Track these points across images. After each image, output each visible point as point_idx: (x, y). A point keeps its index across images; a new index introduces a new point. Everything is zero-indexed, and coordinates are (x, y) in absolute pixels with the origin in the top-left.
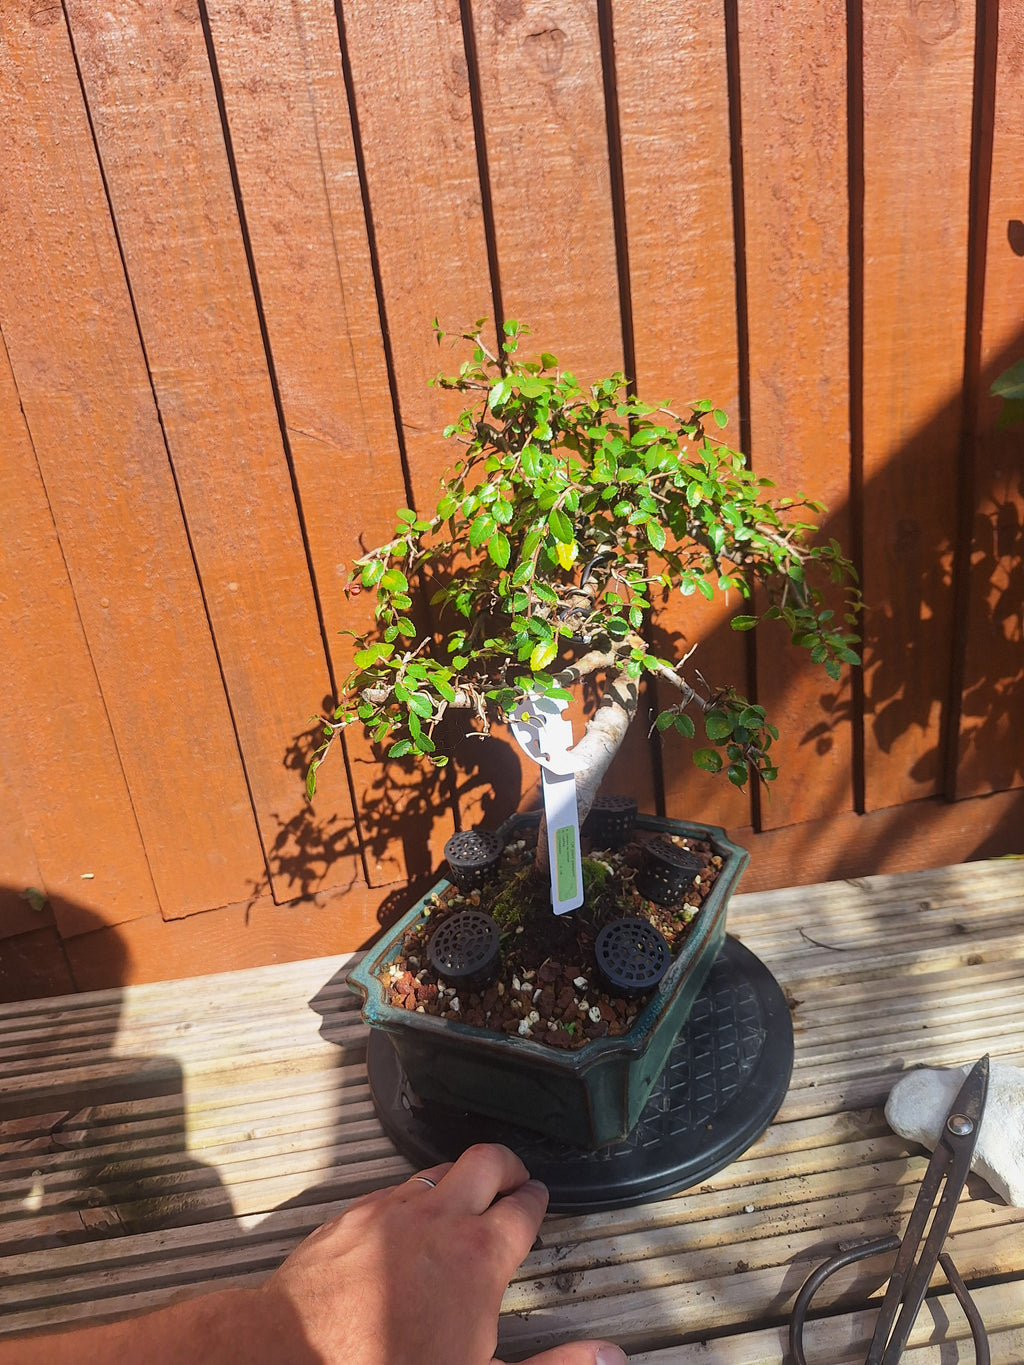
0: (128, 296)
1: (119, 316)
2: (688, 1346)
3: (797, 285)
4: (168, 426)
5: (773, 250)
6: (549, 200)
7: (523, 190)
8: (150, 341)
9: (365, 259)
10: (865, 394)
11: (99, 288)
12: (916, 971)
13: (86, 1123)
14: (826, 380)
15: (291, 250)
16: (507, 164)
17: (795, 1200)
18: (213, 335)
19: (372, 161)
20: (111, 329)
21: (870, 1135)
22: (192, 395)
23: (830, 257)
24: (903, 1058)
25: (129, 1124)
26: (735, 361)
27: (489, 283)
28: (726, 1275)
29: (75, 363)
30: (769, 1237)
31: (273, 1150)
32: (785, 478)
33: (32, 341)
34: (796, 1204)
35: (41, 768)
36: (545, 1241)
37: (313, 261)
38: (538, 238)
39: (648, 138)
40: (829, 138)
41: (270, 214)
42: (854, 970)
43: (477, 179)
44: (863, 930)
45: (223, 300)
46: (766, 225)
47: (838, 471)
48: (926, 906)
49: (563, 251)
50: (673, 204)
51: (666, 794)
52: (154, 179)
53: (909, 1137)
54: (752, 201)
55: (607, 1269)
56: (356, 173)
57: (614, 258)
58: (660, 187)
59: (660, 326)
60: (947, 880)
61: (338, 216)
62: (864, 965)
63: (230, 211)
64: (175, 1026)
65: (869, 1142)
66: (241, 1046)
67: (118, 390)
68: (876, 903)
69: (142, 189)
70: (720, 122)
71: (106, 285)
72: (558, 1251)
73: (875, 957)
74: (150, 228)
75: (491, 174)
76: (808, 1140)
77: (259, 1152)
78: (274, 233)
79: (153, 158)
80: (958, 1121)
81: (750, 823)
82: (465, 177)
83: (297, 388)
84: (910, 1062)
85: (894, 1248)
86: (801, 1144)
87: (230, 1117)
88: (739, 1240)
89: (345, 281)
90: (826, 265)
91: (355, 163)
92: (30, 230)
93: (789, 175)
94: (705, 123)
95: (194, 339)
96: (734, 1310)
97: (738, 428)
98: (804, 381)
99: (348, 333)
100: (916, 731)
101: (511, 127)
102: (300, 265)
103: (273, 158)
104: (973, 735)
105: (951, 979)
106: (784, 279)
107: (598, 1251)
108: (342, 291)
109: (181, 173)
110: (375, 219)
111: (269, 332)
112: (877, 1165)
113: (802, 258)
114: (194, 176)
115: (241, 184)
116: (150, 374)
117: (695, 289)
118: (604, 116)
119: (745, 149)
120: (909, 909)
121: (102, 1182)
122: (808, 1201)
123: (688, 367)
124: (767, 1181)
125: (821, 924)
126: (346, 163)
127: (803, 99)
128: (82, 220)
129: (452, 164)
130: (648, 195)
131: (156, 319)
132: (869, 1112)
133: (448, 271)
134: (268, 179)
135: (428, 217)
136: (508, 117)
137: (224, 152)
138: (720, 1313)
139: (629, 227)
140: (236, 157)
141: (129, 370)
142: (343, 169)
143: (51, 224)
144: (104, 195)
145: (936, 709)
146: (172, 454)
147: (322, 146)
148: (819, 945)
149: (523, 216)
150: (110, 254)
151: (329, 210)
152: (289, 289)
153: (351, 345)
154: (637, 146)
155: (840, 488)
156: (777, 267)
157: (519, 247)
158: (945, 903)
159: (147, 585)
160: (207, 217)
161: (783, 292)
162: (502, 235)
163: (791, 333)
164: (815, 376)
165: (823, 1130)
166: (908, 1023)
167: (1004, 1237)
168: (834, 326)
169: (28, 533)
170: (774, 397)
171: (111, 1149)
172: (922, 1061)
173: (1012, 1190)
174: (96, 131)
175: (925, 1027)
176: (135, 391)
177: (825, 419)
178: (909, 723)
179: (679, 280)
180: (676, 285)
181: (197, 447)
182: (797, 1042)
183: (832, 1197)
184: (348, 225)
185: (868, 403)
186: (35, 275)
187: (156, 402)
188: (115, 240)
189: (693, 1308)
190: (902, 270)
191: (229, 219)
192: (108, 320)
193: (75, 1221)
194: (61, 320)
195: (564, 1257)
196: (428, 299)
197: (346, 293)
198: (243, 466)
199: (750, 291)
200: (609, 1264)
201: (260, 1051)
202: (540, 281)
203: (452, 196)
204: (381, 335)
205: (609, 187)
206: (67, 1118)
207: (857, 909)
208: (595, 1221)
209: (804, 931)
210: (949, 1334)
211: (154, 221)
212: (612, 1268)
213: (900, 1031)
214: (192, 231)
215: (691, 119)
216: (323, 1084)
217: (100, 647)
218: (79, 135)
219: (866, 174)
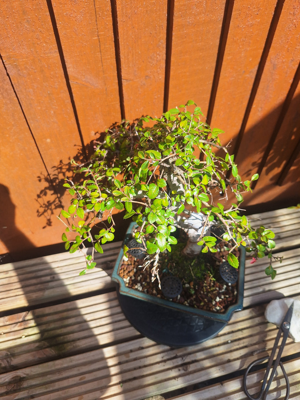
24: (265, 287)
28: (225, 363)
36: (178, 355)
45: (34, 16)
55: (196, 363)
59: (238, 37)
60: (275, 216)
72: (182, 358)
76: (243, 318)
100: (276, 169)
107: (193, 358)
112: (260, 326)
117: (257, 20)
124: (233, 332)
145: (284, 163)
158: (275, 226)
170: (272, 68)
187: (6, 70)
189: (218, 374)
195: (184, 360)
208: (191, 349)
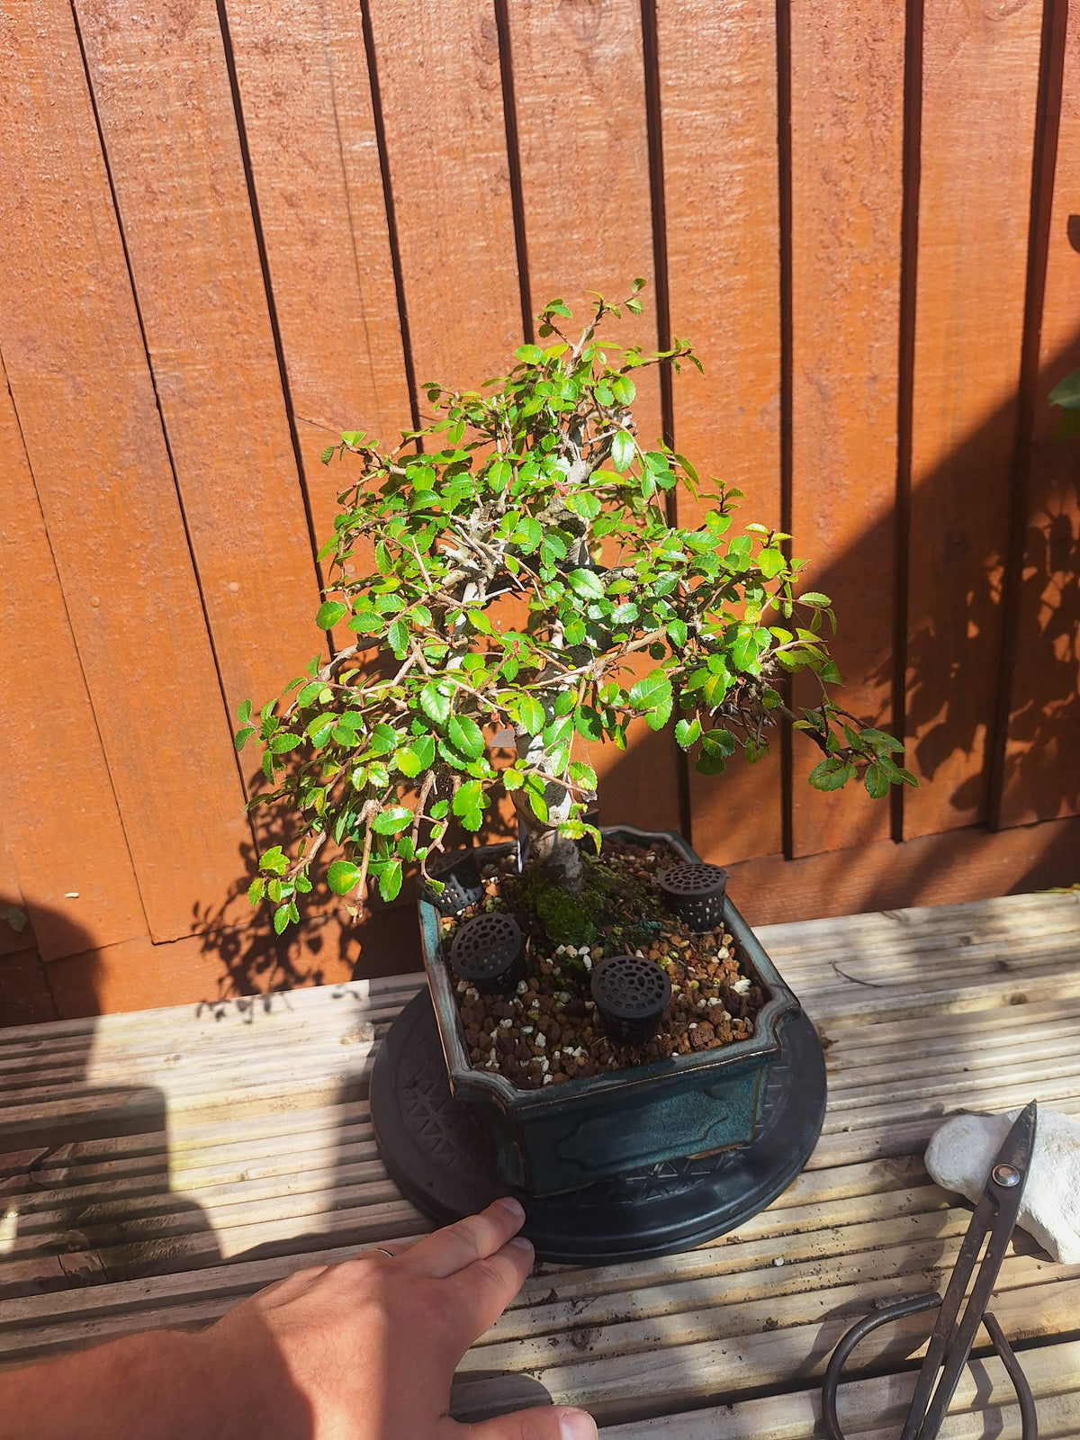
0: (127, 271)
1: (117, 292)
2: (714, 1409)
3: (846, 276)
4: (167, 412)
5: (822, 237)
6: (583, 178)
7: (555, 166)
8: (149, 320)
9: (382, 237)
10: (916, 394)
11: (95, 261)
12: (956, 1010)
13: (67, 1161)
14: (874, 379)
15: (304, 225)
16: (538, 138)
17: (828, 1253)
18: (217, 315)
19: (393, 130)
20: (107, 306)
21: (909, 1184)
22: (193, 379)
23: (882, 247)
24: (943, 1102)
25: (113, 1162)
26: (777, 356)
27: (516, 266)
28: (754, 1333)
29: (68, 342)
30: (800, 1293)
31: (269, 1192)
32: (828, 482)
33: (23, 318)
34: (828, 1257)
35: (25, 778)
36: (560, 1293)
37: (327, 237)
38: (570, 218)
39: (689, 114)
40: (884, 118)
41: (281, 185)
42: (891, 1008)
43: (506, 153)
44: (900, 965)
45: (230, 277)
46: (814, 210)
47: (884, 476)
48: (967, 941)
49: (597, 232)
50: (715, 185)
51: (692, 817)
52: (157, 145)
53: (950, 1187)
54: (800, 184)
55: (627, 1324)
56: (375, 143)
57: (650, 242)
58: (702, 166)
59: (698, 316)
60: (990, 913)
61: (356, 189)
62: (902, 1003)
63: (239, 182)
64: (165, 1057)
65: (907, 1191)
66: (235, 1079)
67: (113, 373)
68: (915, 937)
69: (143, 155)
70: (768, 98)
71: (103, 259)
72: (574, 1305)
73: (914, 994)
74: (152, 197)
75: (521, 148)
76: (842, 1189)
77: (253, 1195)
78: (286, 206)
79: (156, 123)
80: (1003, 1172)
81: (780, 849)
82: (491, 151)
83: (307, 374)
84: (950, 1107)
85: (935, 1306)
86: (834, 1193)
87: (222, 1156)
88: (768, 1295)
89: (361, 259)
90: (877, 255)
91: (374, 133)
92: (22, 197)
93: (840, 156)
94: (752, 99)
95: (196, 319)
96: (762, 1371)
97: (778, 427)
98: (851, 379)
99: (363, 316)
100: (959, 755)
101: (544, 97)
102: (313, 241)
103: (286, 125)
104: (1018, 761)
105: (995, 1019)
106: (832, 268)
107: (616, 1305)
108: (358, 270)
109: (186, 139)
110: (395, 194)
111: (278, 312)
113: (851, 246)
114: (200, 143)
115: (250, 152)
116: (148, 355)
117: (738, 277)
118: (643, 89)
119: (794, 127)
120: (949, 944)
121: (84, 1224)
122: (841, 1255)
123: (727, 360)
124: (797, 1232)
125: (855, 958)
126: (365, 132)
127: (857, 75)
128: (78, 188)
129: (479, 136)
130: (689, 175)
131: (156, 296)
132: (907, 1160)
133: (472, 252)
134: (280, 147)
135: (451, 192)
136: (541, 87)
137: (233, 117)
138: (747, 1375)
139: (667, 208)
140: (246, 122)
141: (126, 351)
142: (362, 139)
143: (44, 192)
144: (102, 161)
145: (981, 733)
146: (170, 443)
147: (339, 113)
148: (853, 980)
149: (554, 194)
150: (108, 225)
151: (346, 182)
152: (300, 267)
153: (366, 329)
154: (678, 121)
155: (886, 494)
156: (825, 255)
157: (549, 227)
158: (988, 938)
159: (141, 583)
160: (213, 187)
161: (830, 283)
162: (531, 213)
163: (838, 327)
164: (862, 374)
165: (856, 1179)
166: (948, 1065)
167: (1050, 1296)
168: (884, 320)
169: (14, 525)
170: (819, 395)
171: (93, 1189)
172: (963, 1106)
173: (1060, 1246)
174: (95, 91)
175: (966, 1070)
176: (132, 374)
177: (872, 420)
178: (953, 749)
179: (720, 267)
180: (717, 272)
181: (198, 436)
182: (830, 1084)
183: (868, 1250)
184: (366, 200)
185: (918, 404)
186: (27, 247)
187: (155, 387)
188: (113, 210)
189: (717, 1369)
190: (958, 263)
191: (237, 190)
192: (104, 296)
193: (53, 1267)
194: (54, 296)
195: (581, 1311)
196: (450, 281)
197: (362, 272)
198: (247, 457)
199: (795, 280)
200: (628, 1320)
201: (255, 1085)
202: (571, 264)
203: (478, 170)
204: (398, 319)
205: (647, 165)
206: (46, 1155)
207: (894, 943)
208: (614, 1274)
209: (837, 966)
210: (992, 1399)
211: (156, 190)
212: (632, 1324)
213: (941, 1073)
214: (197, 202)
215: (737, 94)
216: (323, 1122)
217: (90, 650)
218: (77, 95)
219: (922, 157)
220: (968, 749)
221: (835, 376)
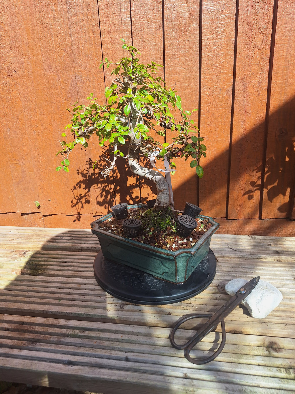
1: (69, 55)
2: (146, 327)
3: (253, 52)
4: (78, 85)
5: (246, 41)
6: (181, 26)
7: (174, 23)
8: (76, 62)
9: (130, 42)
10: (272, 87)
11: (65, 48)
14: (260, 82)
15: (111, 39)
16: (169, 15)
18: (90, 61)
19: (133, 14)
20: (67, 59)
21: (220, 293)
22: (84, 77)
23: (264, 44)
26: (232, 75)
28: (164, 314)
29: (58, 67)
32: (245, 111)
33: (49, 61)
34: (191, 304)
37: (116, 42)
40: (267, 7)
41: (106, 29)
43: (162, 20)
45: (94, 52)
47: (262, 111)
48: (270, 245)
49: (184, 40)
50: (216, 27)
52: (80, 20)
54: (241, 27)
56: (130, 18)
57: (198, 43)
58: (213, 22)
59: (210, 63)
61: (124, 30)
62: (243, 256)
63: (98, 28)
67: (67, 75)
69: (77, 22)
73: (247, 254)
74: (78, 32)
75: (165, 18)
78: (107, 34)
79: (80, 14)
80: (242, 290)
81: (225, 216)
82: (159, 19)
83: (109, 76)
85: (210, 317)
90: (262, 46)
91: (130, 15)
92: (51, 33)
93: (253, 18)
95: (86, 62)
97: (231, 95)
98: (253, 82)
100: (281, 196)
101: (171, 5)
102: (113, 43)
103: (109, 14)
106: (249, 51)
109: (87, 18)
112: (219, 301)
113: (255, 44)
114: (90, 19)
116: (75, 71)
119: (240, 10)
120: (264, 245)
123: (217, 76)
125: (235, 244)
126: (127, 15)
128: (63, 30)
129: (155, 16)
130: (209, 25)
131: (78, 57)
133: (151, 46)
134: (107, 19)
135: (147, 30)
136: (171, 2)
139: (202, 34)
140: (99, 13)
141: (70, 70)
142: (127, 17)
143: (55, 31)
144: (68, 24)
145: (289, 190)
146: (78, 92)
147: (121, 11)
148: (232, 249)
149: (173, 30)
150: (68, 39)
151: (122, 28)
152: (110, 49)
154: (207, 10)
156: (247, 46)
158: (276, 245)
160: (92, 30)
161: (248, 55)
162: (166, 35)
163: (249, 67)
164: (256, 81)
166: (248, 271)
168: (264, 66)
170: (243, 86)
171: (34, 259)
175: (253, 273)
176: (71, 75)
177: (259, 94)
178: (279, 194)
179: (217, 50)
181: (84, 91)
184: (127, 32)
185: (273, 90)
186: (51, 44)
191: (97, 31)
192: (67, 56)
194: (56, 56)
199: (238, 53)
203: (154, 24)
205: (199, 22)
207: (248, 243)
209: (229, 245)
213: (245, 272)
214: (88, 33)
218: (64, 9)
220: (284, 194)
221: (248, 81)
